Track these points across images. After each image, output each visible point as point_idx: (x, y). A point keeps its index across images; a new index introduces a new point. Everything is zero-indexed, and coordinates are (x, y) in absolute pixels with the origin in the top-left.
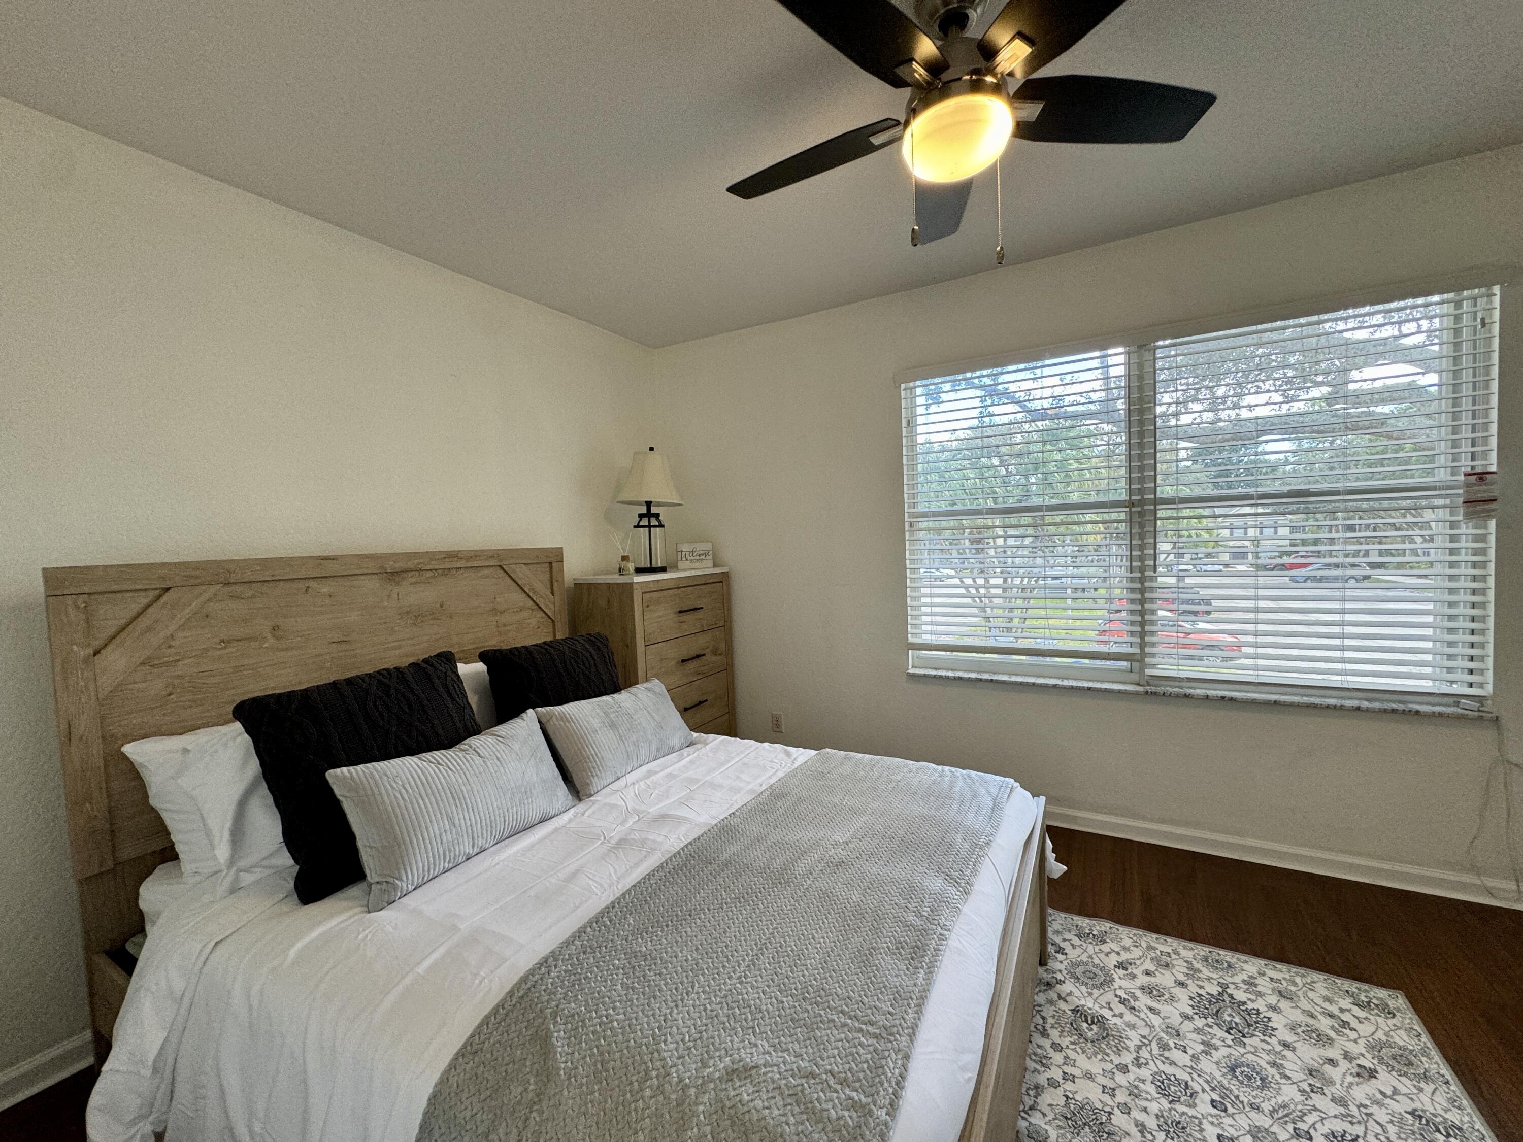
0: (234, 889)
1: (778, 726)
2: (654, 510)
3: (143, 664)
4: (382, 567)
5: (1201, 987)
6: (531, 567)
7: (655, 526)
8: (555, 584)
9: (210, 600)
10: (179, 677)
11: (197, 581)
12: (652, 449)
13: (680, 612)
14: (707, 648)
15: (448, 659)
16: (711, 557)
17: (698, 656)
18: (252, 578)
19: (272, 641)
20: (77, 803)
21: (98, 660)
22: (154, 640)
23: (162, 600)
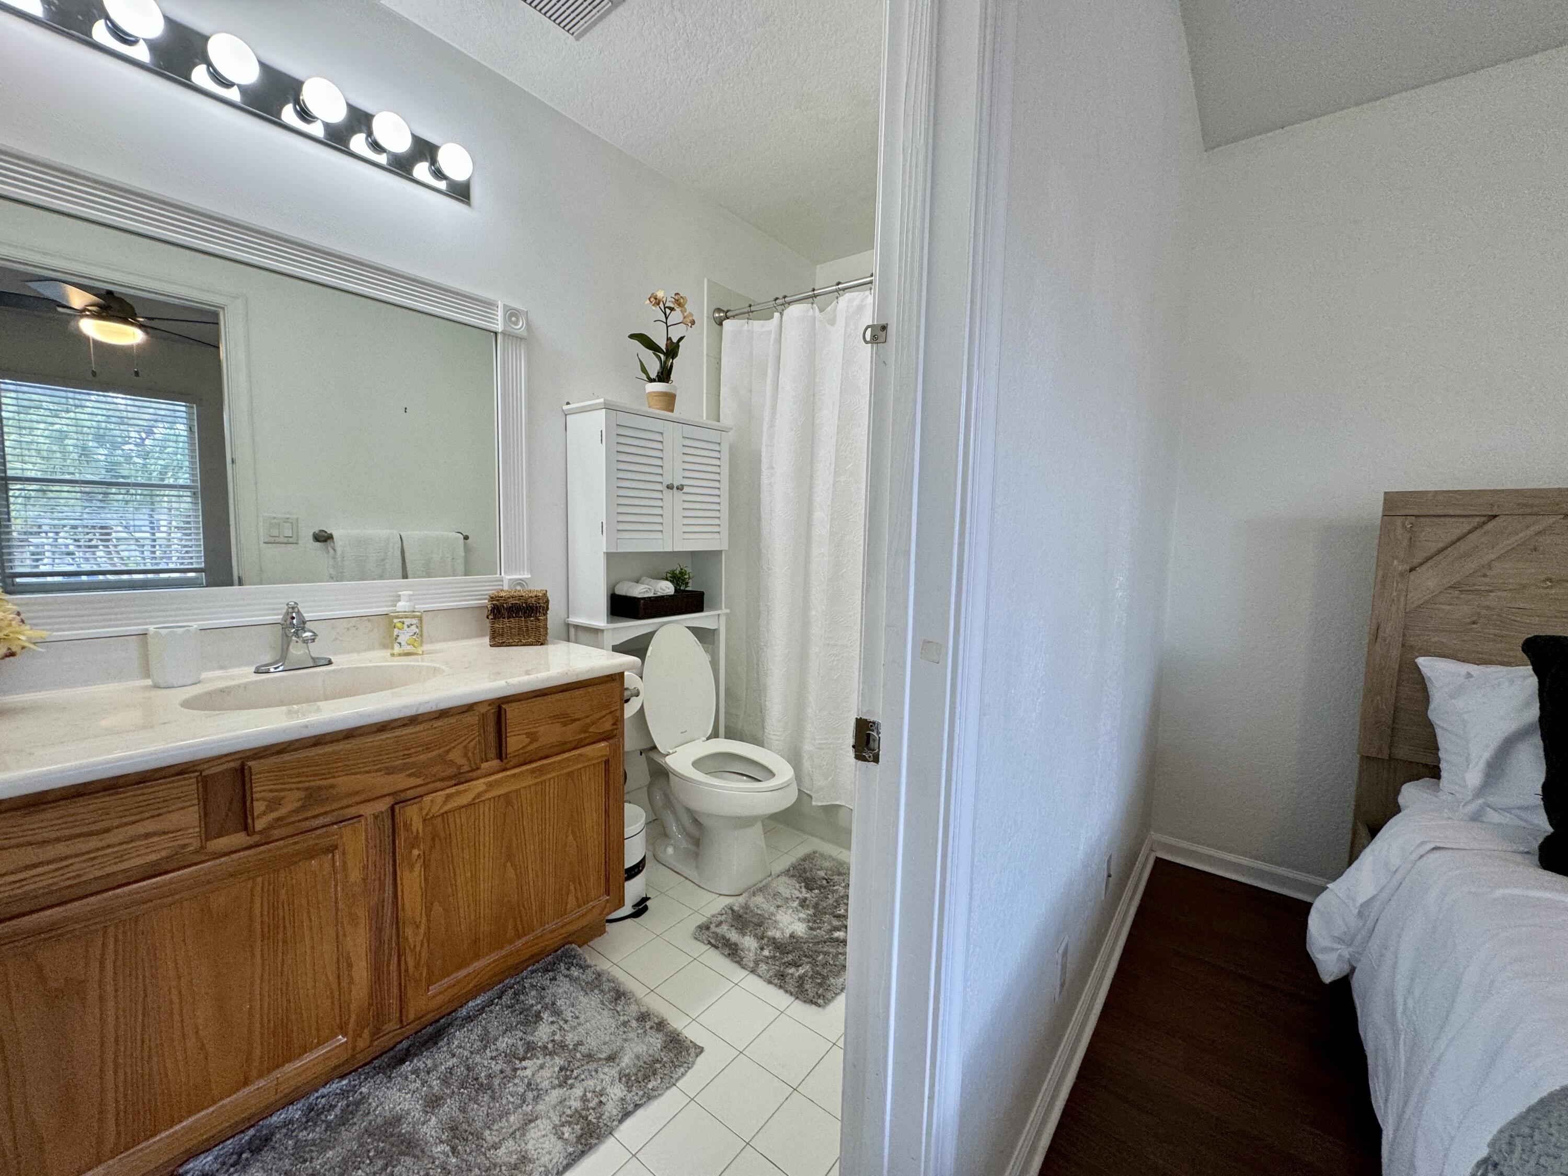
0: (1476, 817)
3: (1451, 587)
9: (1539, 533)
10: (1488, 608)
11: (1534, 509)
20: (1371, 692)
21: (1412, 576)
22: (1471, 566)
23: (1486, 527)
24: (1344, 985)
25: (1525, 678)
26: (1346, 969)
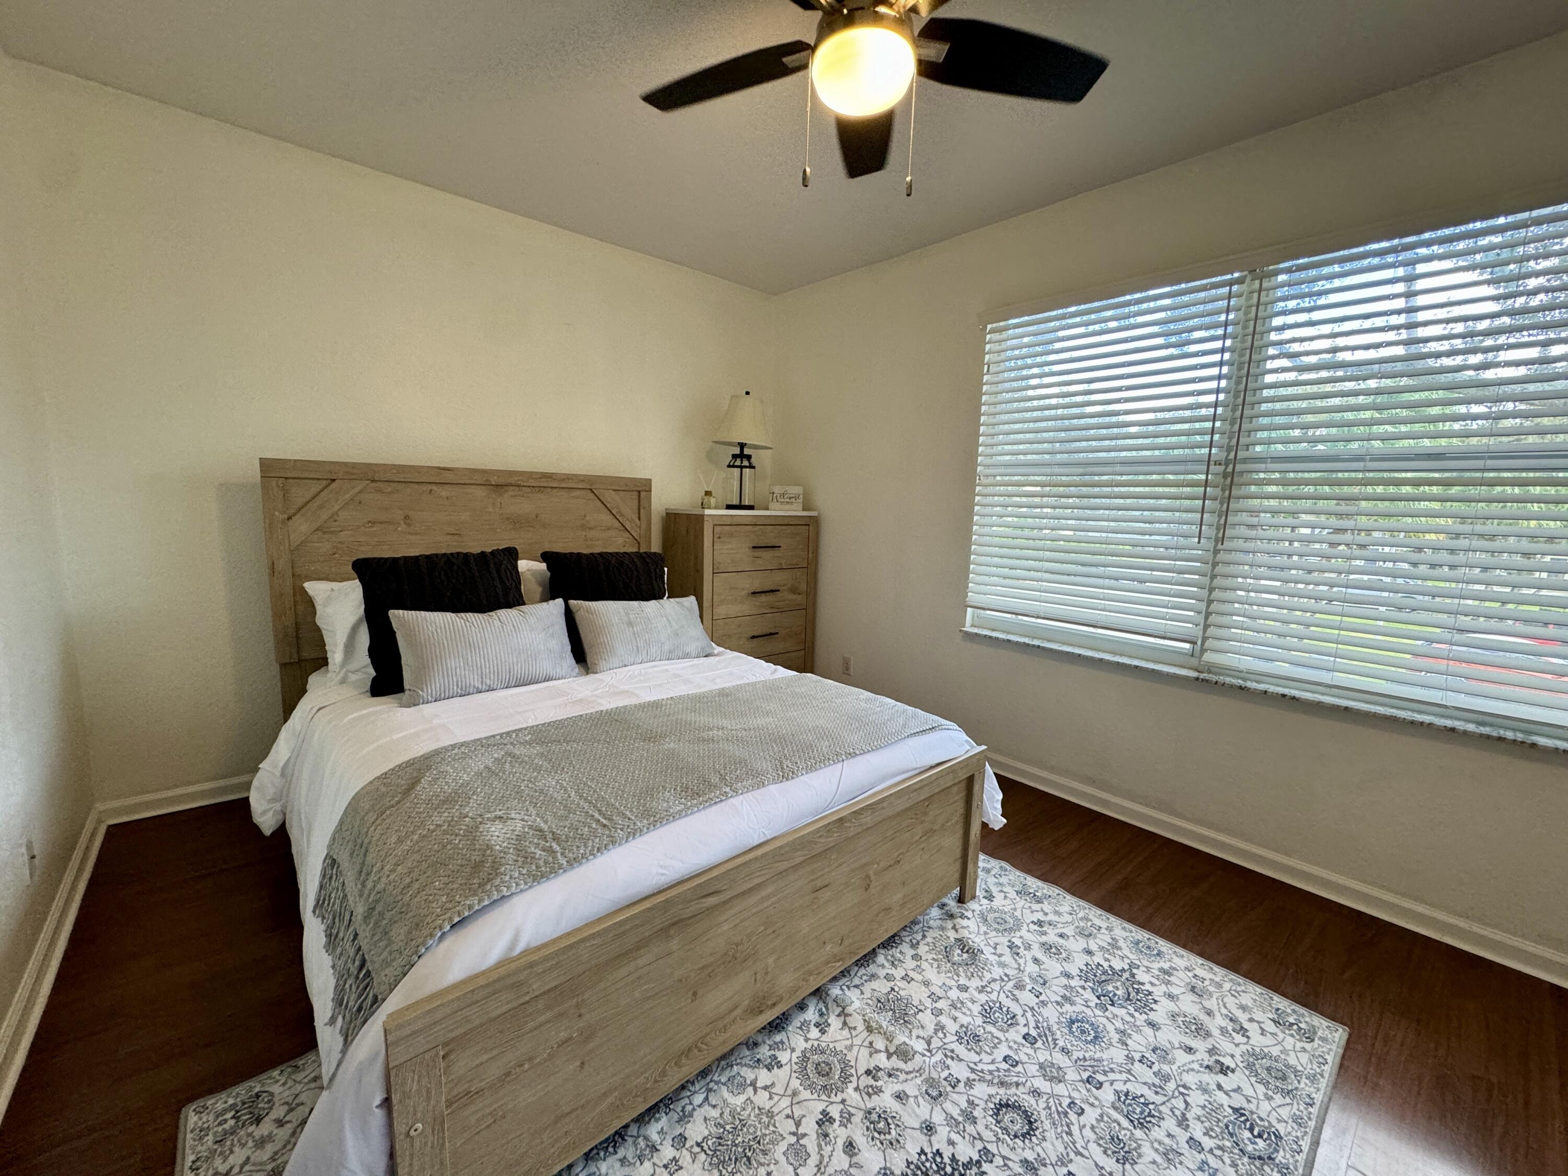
0: (343, 681)
1: (847, 669)
2: (747, 451)
3: (317, 530)
4: (487, 480)
5: (1107, 960)
6: (622, 494)
7: (746, 467)
8: (642, 511)
9: (360, 492)
10: (341, 543)
11: (354, 477)
12: (748, 393)
13: (754, 547)
14: (784, 585)
15: (512, 554)
16: (801, 501)
17: (772, 591)
18: (390, 478)
19: (404, 526)
20: (277, 615)
21: (291, 523)
22: (325, 515)
23: (330, 488)
24: (282, 834)
25: (354, 590)
26: (280, 817)
